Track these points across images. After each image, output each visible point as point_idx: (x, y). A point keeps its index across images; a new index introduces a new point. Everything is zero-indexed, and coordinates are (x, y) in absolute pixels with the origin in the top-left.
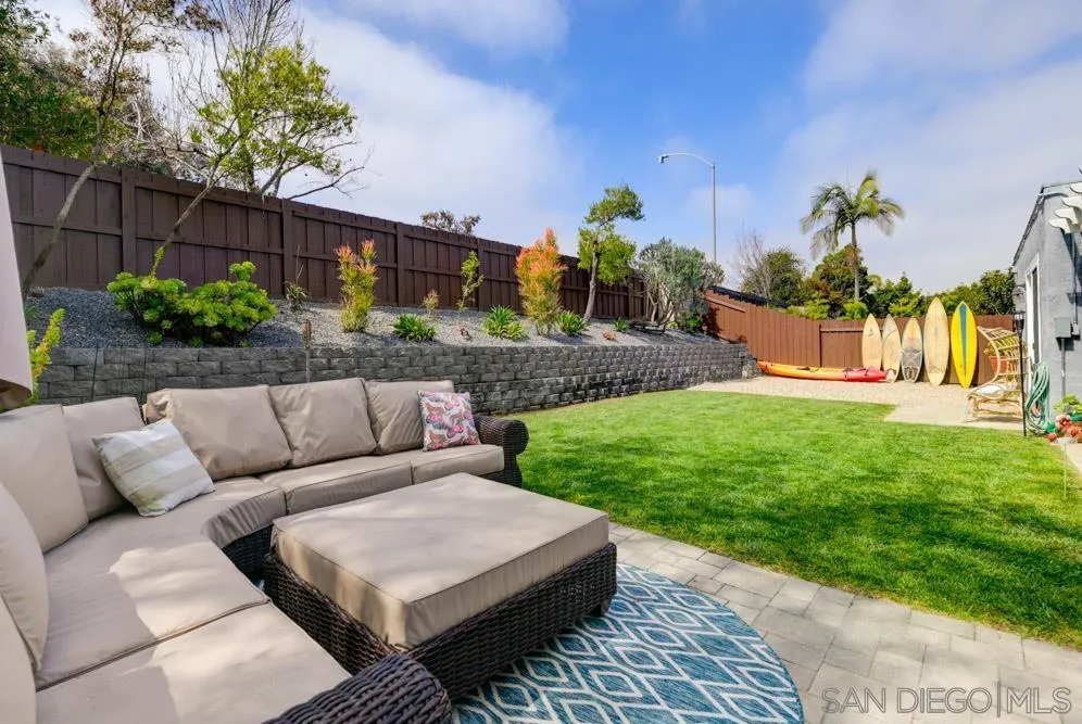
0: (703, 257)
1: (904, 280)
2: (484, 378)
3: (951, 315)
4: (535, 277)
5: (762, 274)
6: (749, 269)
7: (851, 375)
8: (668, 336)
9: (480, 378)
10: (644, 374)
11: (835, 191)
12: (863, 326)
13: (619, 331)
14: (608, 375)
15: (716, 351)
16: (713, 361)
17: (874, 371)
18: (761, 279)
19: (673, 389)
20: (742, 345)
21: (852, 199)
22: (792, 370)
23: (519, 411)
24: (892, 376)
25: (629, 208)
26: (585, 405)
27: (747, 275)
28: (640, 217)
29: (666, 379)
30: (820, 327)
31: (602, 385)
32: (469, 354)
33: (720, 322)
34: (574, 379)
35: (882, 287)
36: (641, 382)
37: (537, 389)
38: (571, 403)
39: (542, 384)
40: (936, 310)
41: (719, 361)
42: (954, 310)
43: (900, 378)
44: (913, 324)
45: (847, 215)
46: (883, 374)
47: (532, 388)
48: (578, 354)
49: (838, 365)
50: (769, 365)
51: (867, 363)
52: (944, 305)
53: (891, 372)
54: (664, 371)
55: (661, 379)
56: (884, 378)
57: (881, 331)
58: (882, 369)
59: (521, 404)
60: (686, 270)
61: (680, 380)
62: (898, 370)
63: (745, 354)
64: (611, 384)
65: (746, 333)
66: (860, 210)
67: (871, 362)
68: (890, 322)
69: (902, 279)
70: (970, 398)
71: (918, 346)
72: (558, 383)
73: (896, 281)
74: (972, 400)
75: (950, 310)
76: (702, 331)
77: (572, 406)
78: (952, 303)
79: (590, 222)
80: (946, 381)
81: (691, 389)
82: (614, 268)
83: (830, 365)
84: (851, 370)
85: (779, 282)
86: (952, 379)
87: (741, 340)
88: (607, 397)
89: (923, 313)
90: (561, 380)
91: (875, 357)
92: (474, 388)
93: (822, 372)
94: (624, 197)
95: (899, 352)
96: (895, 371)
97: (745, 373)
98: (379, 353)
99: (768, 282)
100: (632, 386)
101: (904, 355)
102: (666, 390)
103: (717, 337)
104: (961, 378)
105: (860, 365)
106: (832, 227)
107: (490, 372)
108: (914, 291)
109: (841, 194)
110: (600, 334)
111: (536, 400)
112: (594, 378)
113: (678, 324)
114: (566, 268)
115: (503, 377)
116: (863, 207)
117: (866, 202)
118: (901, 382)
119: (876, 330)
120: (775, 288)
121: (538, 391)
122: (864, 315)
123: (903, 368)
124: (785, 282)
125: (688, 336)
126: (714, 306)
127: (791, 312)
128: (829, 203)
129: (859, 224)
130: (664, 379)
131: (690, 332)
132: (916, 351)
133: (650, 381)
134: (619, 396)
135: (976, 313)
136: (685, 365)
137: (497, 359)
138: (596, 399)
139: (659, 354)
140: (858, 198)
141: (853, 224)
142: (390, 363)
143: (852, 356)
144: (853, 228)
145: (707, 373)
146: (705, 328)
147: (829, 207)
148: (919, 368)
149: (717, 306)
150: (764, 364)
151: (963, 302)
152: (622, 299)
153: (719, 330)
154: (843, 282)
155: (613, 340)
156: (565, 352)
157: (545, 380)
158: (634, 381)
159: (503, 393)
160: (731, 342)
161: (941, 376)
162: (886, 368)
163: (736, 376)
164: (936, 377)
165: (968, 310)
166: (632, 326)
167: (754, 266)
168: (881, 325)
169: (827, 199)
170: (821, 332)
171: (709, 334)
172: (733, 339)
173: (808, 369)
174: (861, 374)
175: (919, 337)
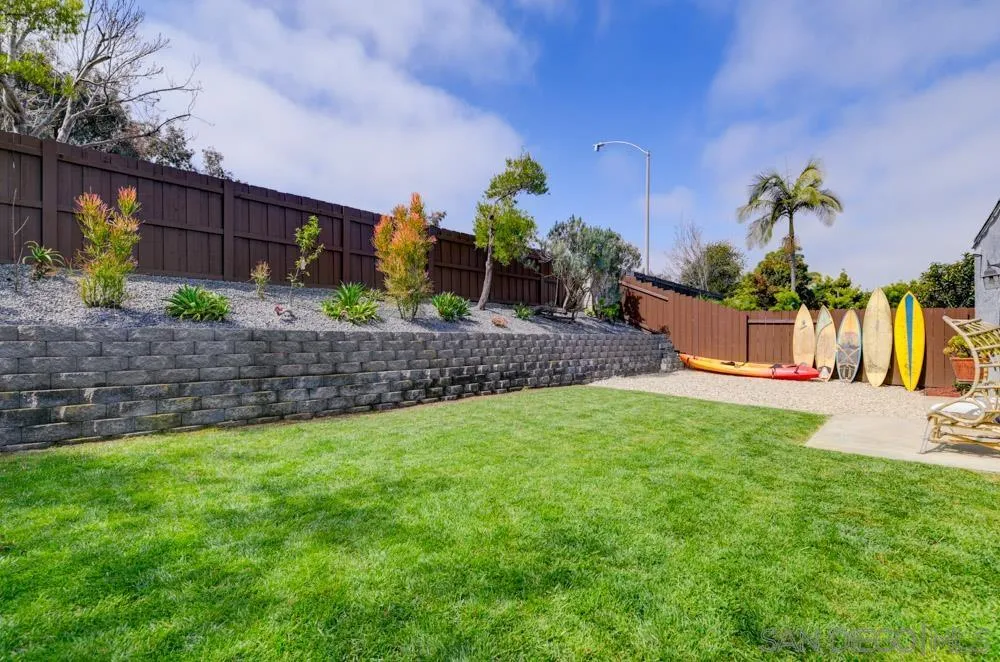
0: (618, 239)
1: (844, 276)
2: (281, 370)
3: (896, 307)
4: (395, 251)
5: (700, 266)
6: (688, 262)
7: (779, 372)
8: (580, 324)
9: (274, 371)
10: (532, 367)
11: (774, 180)
12: (794, 318)
13: (520, 317)
14: (481, 368)
15: (631, 342)
16: (626, 353)
17: (804, 368)
18: (699, 271)
19: (570, 384)
20: (663, 336)
21: (790, 189)
22: (716, 364)
23: (332, 415)
24: (825, 375)
25: (532, 180)
26: (440, 405)
27: (686, 268)
28: (545, 191)
29: (562, 372)
30: (748, 318)
31: (470, 379)
32: (259, 339)
33: (642, 311)
34: (428, 372)
35: (822, 284)
36: (528, 375)
37: (366, 385)
38: (420, 402)
39: (377, 379)
40: (878, 304)
41: (634, 353)
42: (899, 302)
43: (835, 376)
44: (850, 317)
45: (785, 205)
46: (814, 371)
47: (360, 383)
48: (439, 343)
49: (766, 361)
50: (691, 358)
51: (797, 360)
52: (887, 296)
53: (825, 370)
54: (561, 363)
55: (555, 373)
56: (817, 376)
57: (815, 324)
58: (814, 366)
59: (337, 404)
60: (593, 250)
61: (580, 374)
62: (832, 367)
63: (665, 346)
64: (484, 378)
65: (668, 323)
66: (799, 200)
67: (802, 358)
68: (825, 315)
69: (842, 275)
70: (930, 418)
71: (856, 341)
72: (402, 378)
73: (835, 278)
74: (932, 421)
75: (894, 301)
76: (624, 321)
77: (420, 407)
78: (896, 293)
79: (490, 196)
80: (887, 382)
81: (596, 384)
82: (508, 246)
83: (758, 360)
84: (780, 366)
85: (718, 275)
86: (894, 380)
87: (664, 330)
88: (476, 394)
89: (862, 308)
90: (408, 373)
91: (807, 352)
92: (260, 383)
93: (748, 368)
94: (524, 168)
95: (835, 348)
96: (829, 369)
97: (664, 367)
98: (89, 335)
99: (706, 275)
100: (514, 380)
101: (840, 352)
102: (560, 385)
103: (638, 327)
104: (905, 379)
105: (791, 360)
106: (769, 217)
107: (293, 362)
108: (853, 287)
109: (779, 183)
110: (488, 320)
111: (364, 399)
112: (460, 372)
113: (596, 312)
114: (433, 240)
115: (314, 369)
116: (803, 197)
117: (806, 192)
118: (836, 382)
119: (810, 323)
120: (712, 280)
121: (369, 388)
122: (797, 307)
123: (839, 365)
124: (723, 274)
125: (606, 325)
126: (637, 294)
127: (726, 304)
128: (767, 193)
129: (798, 215)
130: (560, 372)
131: (608, 321)
132: (854, 347)
133: (541, 374)
134: (493, 393)
135: (925, 305)
136: (590, 357)
137: (306, 346)
138: (459, 397)
139: (556, 344)
140: (797, 188)
141: (791, 215)
142: (107, 348)
143: (781, 351)
144: (791, 218)
145: (616, 366)
146: (627, 317)
147: (767, 197)
148: (856, 366)
149: (639, 294)
150: (686, 356)
151: (909, 292)
152: (533, 284)
153: (641, 320)
154: (783, 277)
155: (503, 326)
156: (420, 340)
157: (383, 374)
158: (517, 375)
159: (309, 391)
160: (654, 333)
161: (881, 377)
162: (819, 365)
163: (653, 369)
164: (876, 377)
165: (915, 301)
166: (538, 313)
167: (693, 259)
168: (815, 318)
169: (764, 188)
170: (748, 324)
171: (631, 323)
172: (655, 329)
173: (732, 364)
174: (791, 372)
175: (857, 330)
